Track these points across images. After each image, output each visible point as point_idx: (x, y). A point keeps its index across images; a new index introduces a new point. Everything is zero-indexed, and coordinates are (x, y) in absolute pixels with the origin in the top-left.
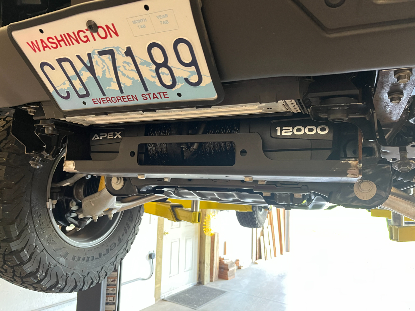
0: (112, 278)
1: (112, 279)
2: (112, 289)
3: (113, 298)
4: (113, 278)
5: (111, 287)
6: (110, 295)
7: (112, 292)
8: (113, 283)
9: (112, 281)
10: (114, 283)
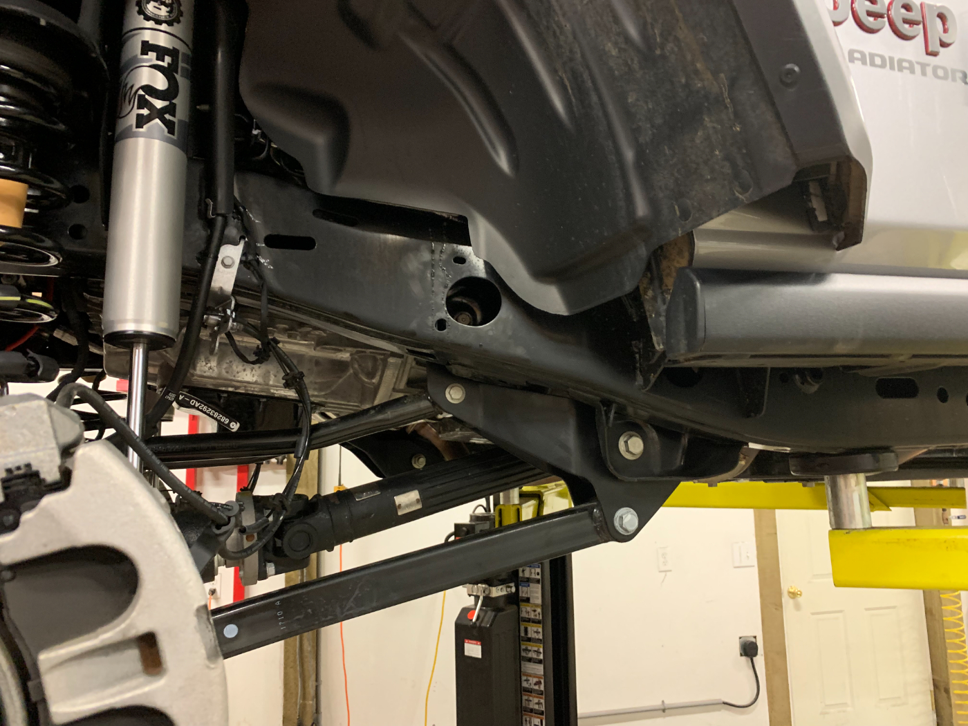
0: (535, 677)
1: (535, 680)
2: (536, 700)
3: (539, 720)
4: (537, 677)
5: (535, 697)
6: (535, 713)
7: (536, 707)
8: (536, 687)
9: (535, 684)
10: (539, 687)
